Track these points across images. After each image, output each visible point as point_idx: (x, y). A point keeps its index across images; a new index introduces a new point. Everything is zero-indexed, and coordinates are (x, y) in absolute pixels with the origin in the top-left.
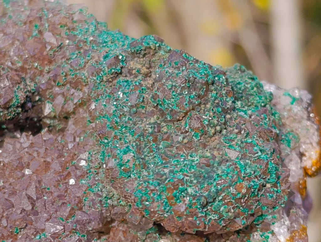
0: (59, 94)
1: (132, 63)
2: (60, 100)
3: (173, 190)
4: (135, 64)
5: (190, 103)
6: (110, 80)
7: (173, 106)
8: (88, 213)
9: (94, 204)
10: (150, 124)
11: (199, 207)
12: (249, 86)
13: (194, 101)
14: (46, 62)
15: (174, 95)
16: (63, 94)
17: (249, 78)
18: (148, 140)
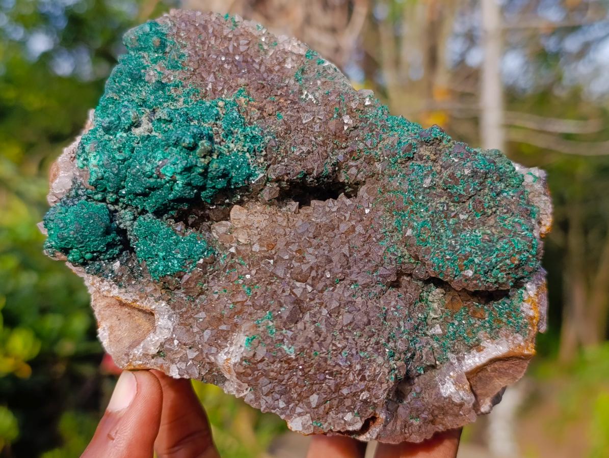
0: (353, 166)
1: (421, 149)
2: (354, 171)
3: (464, 260)
4: (424, 151)
5: (474, 189)
6: (404, 162)
7: (460, 190)
8: (388, 268)
9: (391, 262)
10: (440, 203)
11: (482, 273)
12: (508, 170)
13: (477, 187)
14: (344, 140)
15: (462, 182)
16: (357, 166)
17: (507, 163)
18: (440, 216)
